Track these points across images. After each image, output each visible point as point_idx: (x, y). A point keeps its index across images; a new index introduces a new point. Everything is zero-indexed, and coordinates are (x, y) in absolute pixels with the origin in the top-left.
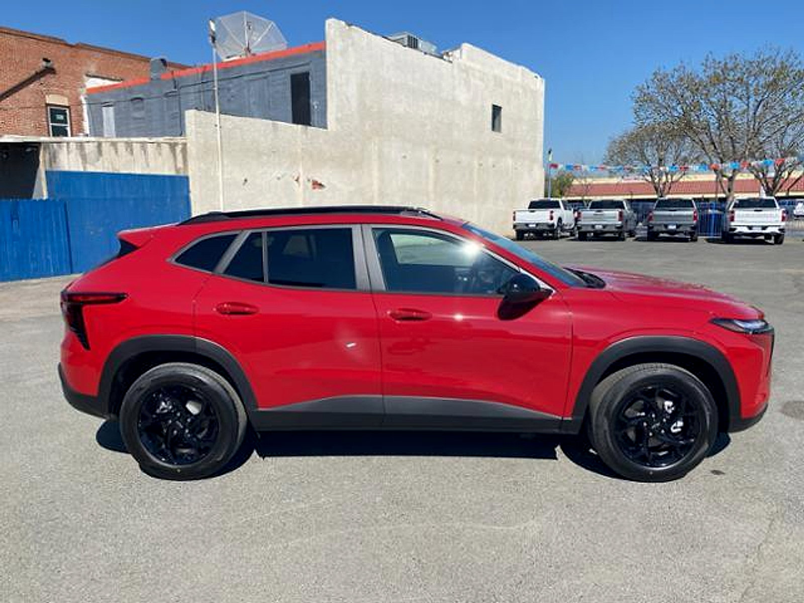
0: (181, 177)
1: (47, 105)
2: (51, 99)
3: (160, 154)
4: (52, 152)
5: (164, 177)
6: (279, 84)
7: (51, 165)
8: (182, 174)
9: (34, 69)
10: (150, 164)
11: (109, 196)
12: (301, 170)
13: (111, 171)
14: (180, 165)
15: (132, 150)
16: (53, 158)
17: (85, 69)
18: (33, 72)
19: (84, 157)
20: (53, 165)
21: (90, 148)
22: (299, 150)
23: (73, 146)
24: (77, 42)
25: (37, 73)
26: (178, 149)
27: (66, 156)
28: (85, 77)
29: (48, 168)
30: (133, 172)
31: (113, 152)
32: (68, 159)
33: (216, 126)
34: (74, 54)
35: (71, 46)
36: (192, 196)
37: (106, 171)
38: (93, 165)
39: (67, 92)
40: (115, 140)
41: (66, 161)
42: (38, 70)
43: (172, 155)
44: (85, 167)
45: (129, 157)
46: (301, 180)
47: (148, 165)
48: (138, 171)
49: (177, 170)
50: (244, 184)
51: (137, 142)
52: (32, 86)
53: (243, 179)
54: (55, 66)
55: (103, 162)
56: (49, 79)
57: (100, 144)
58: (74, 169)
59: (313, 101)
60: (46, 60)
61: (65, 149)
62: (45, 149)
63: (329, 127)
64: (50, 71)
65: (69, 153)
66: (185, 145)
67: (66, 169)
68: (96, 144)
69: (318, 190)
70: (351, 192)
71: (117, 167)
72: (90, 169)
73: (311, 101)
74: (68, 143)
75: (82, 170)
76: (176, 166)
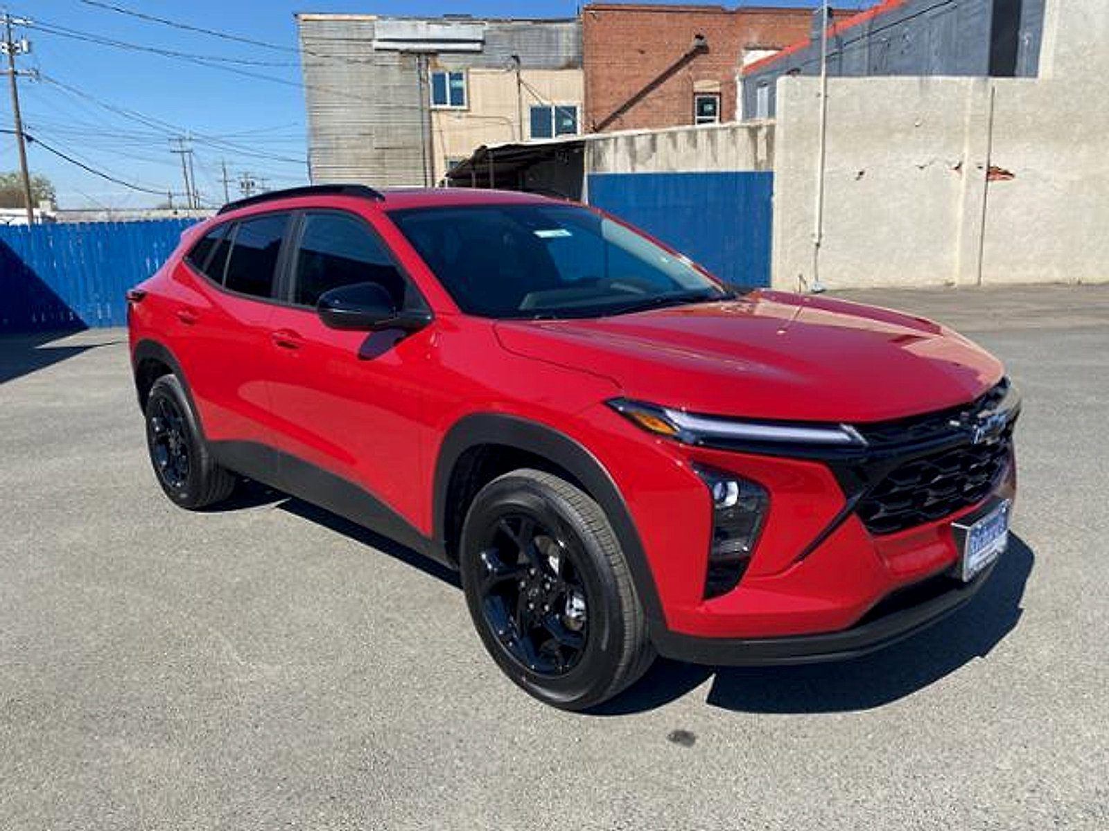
0: (761, 174)
1: (695, 94)
2: (699, 86)
3: (734, 143)
4: (597, 150)
5: (737, 175)
6: (976, 14)
7: (595, 169)
8: (763, 169)
9: (683, 50)
10: (719, 159)
11: (660, 203)
12: (966, 151)
13: (665, 170)
14: (762, 155)
15: (696, 141)
16: (598, 159)
17: (745, 40)
18: (682, 55)
19: (633, 155)
20: (597, 167)
21: (641, 143)
22: (967, 120)
23: (621, 142)
24: (739, 5)
25: (686, 56)
26: (762, 134)
27: (612, 156)
28: (743, 51)
29: (591, 173)
30: (694, 170)
31: (670, 146)
32: (615, 159)
33: (819, 95)
34: (734, 23)
35: (732, 13)
36: (775, 200)
37: (659, 171)
38: (643, 163)
39: (719, 74)
40: (674, 129)
41: (612, 162)
42: (687, 52)
43: (750, 144)
44: (633, 169)
45: (691, 151)
46: (964, 168)
47: (716, 160)
48: (701, 169)
49: (757, 164)
50: (858, 179)
51: (702, 130)
52: (679, 73)
53: (858, 171)
54: (709, 44)
55: (657, 159)
56: (701, 60)
57: (654, 136)
58: (620, 171)
59: (1023, 33)
60: (699, 37)
61: (612, 147)
62: (589, 147)
63: (1040, 74)
64: (702, 50)
65: (616, 150)
66: (771, 128)
67: (611, 171)
68: (649, 137)
69: (997, 184)
70: (1072, 182)
71: (674, 166)
72: (640, 170)
73: (1020, 33)
74: (616, 139)
75: (629, 171)
76: (756, 158)
